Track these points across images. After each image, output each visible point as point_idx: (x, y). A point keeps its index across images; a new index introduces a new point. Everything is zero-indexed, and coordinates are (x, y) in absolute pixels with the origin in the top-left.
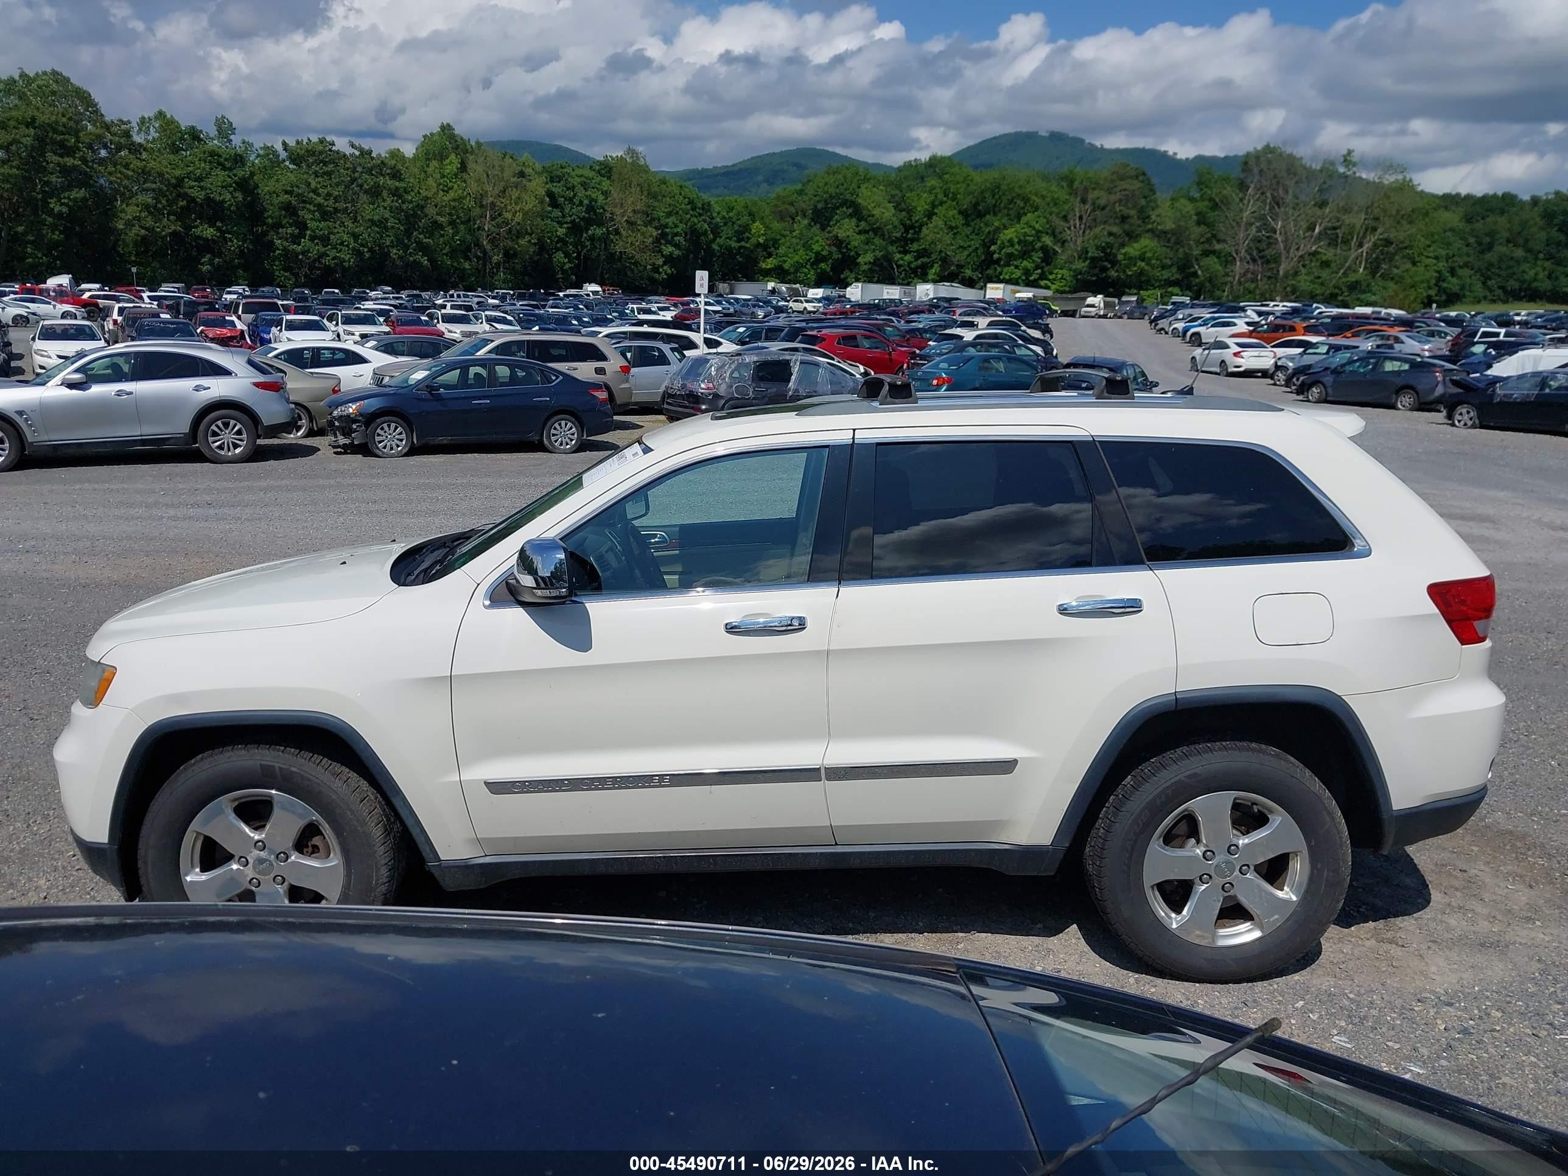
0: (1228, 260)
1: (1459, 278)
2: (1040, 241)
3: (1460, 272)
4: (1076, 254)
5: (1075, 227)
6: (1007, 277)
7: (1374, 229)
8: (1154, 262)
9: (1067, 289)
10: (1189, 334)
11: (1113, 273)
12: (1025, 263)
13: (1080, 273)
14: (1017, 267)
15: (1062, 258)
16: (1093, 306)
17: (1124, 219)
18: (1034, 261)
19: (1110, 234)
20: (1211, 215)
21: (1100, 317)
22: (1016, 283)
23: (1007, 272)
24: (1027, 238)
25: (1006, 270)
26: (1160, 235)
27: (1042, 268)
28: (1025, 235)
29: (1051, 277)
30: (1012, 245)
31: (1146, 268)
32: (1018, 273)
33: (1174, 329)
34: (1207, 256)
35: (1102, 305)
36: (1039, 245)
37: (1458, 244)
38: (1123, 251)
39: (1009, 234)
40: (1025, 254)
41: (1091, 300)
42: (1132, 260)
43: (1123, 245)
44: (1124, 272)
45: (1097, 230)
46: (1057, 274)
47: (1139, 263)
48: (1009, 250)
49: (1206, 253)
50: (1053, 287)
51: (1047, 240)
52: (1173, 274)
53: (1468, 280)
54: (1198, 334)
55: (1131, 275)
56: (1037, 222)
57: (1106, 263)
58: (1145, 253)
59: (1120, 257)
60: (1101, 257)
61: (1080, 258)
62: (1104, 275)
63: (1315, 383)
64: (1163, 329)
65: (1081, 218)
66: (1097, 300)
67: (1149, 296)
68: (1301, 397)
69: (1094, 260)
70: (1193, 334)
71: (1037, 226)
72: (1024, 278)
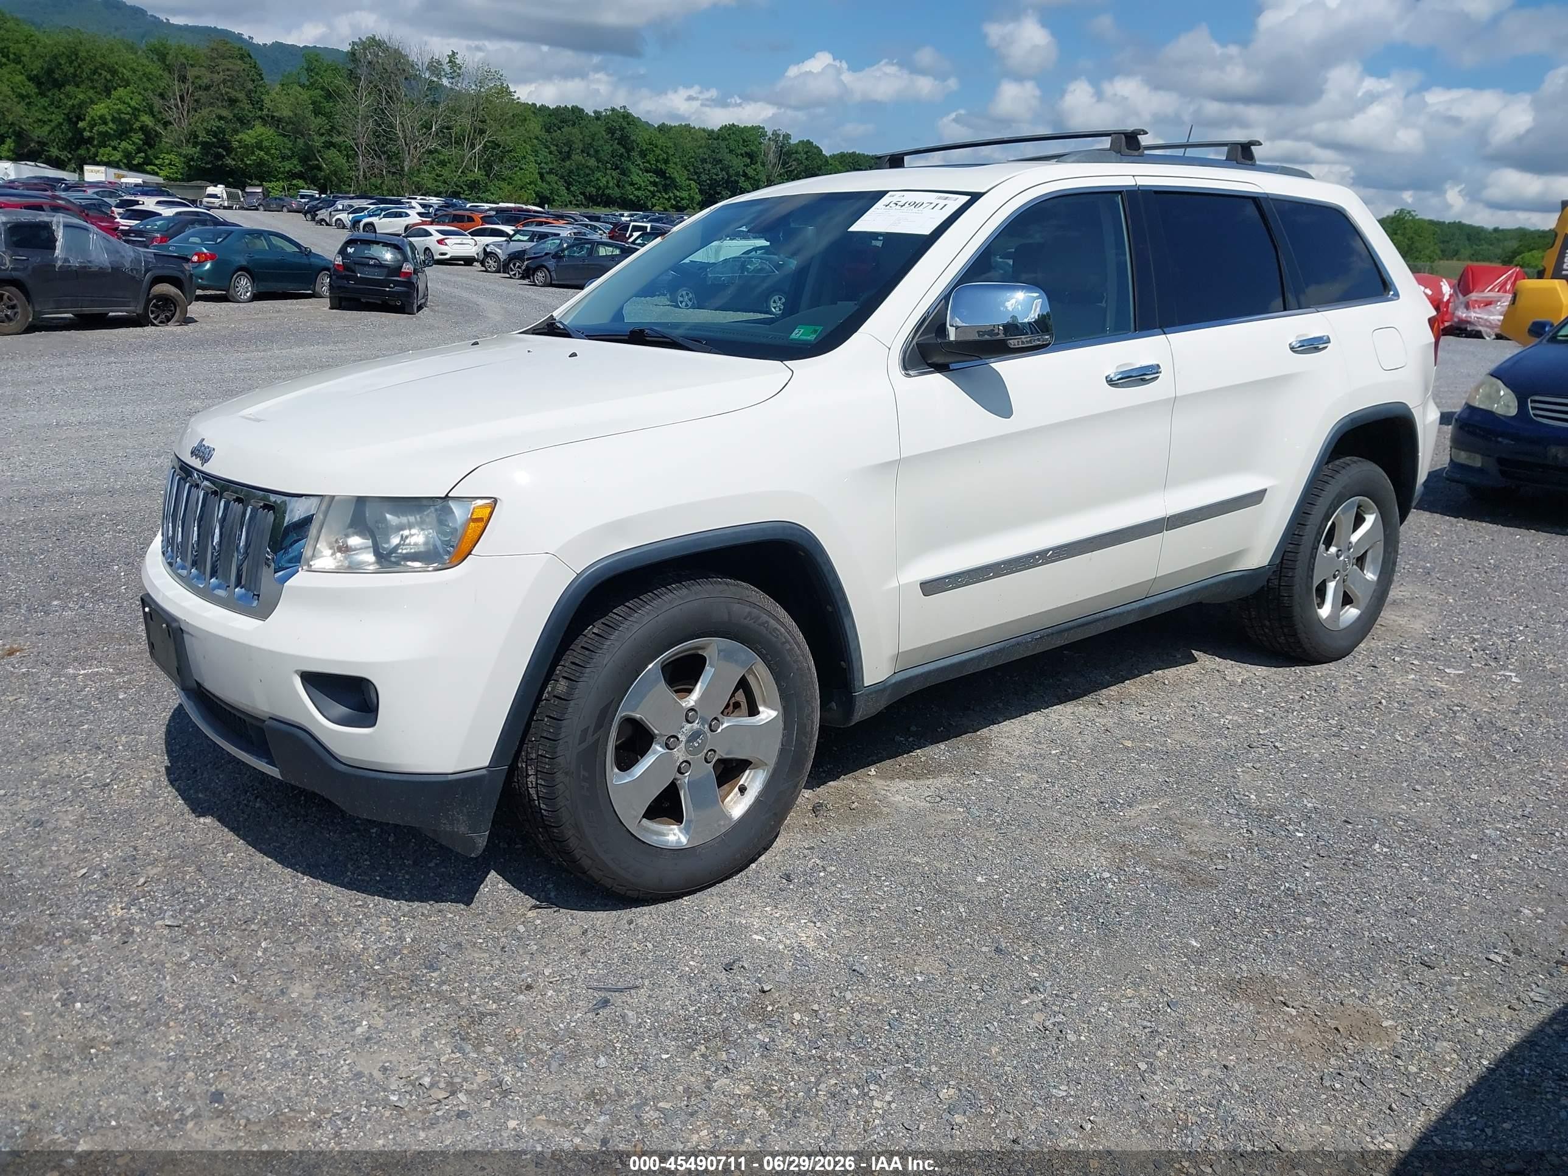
0: (350, 154)
1: (549, 183)
2: (137, 120)
3: (548, 177)
4: (182, 138)
5: (178, 108)
6: (105, 159)
7: (482, 132)
8: (273, 151)
9: (180, 177)
10: (362, 224)
11: (229, 161)
12: (124, 144)
13: (192, 159)
14: (115, 148)
15: (168, 139)
16: (215, 196)
17: (233, 102)
18: (134, 143)
19: (220, 118)
20: (327, 106)
21: (225, 208)
22: (118, 167)
23: (104, 153)
24: (123, 116)
25: (101, 151)
26: (274, 121)
27: (145, 152)
28: (119, 111)
29: (157, 162)
30: (105, 123)
31: (266, 157)
32: (117, 156)
33: (337, 220)
34: (328, 148)
35: (225, 196)
36: (137, 125)
37: (544, 152)
38: (238, 138)
39: (100, 109)
40: (123, 134)
41: (211, 190)
42: (249, 149)
43: (236, 131)
44: (242, 160)
45: (205, 112)
46: (163, 159)
47: (257, 152)
48: (103, 128)
49: (329, 145)
50: (162, 173)
51: (147, 120)
52: (297, 167)
53: (556, 186)
54: (371, 224)
55: (250, 165)
56: (131, 99)
57: (220, 150)
58: (261, 141)
59: (235, 144)
60: (214, 142)
61: (188, 141)
62: (220, 163)
63: (540, 267)
64: (323, 220)
65: (182, 98)
66: (219, 190)
67: (273, 188)
68: (526, 282)
69: (205, 146)
70: (366, 225)
71: (133, 103)
72: (125, 161)
